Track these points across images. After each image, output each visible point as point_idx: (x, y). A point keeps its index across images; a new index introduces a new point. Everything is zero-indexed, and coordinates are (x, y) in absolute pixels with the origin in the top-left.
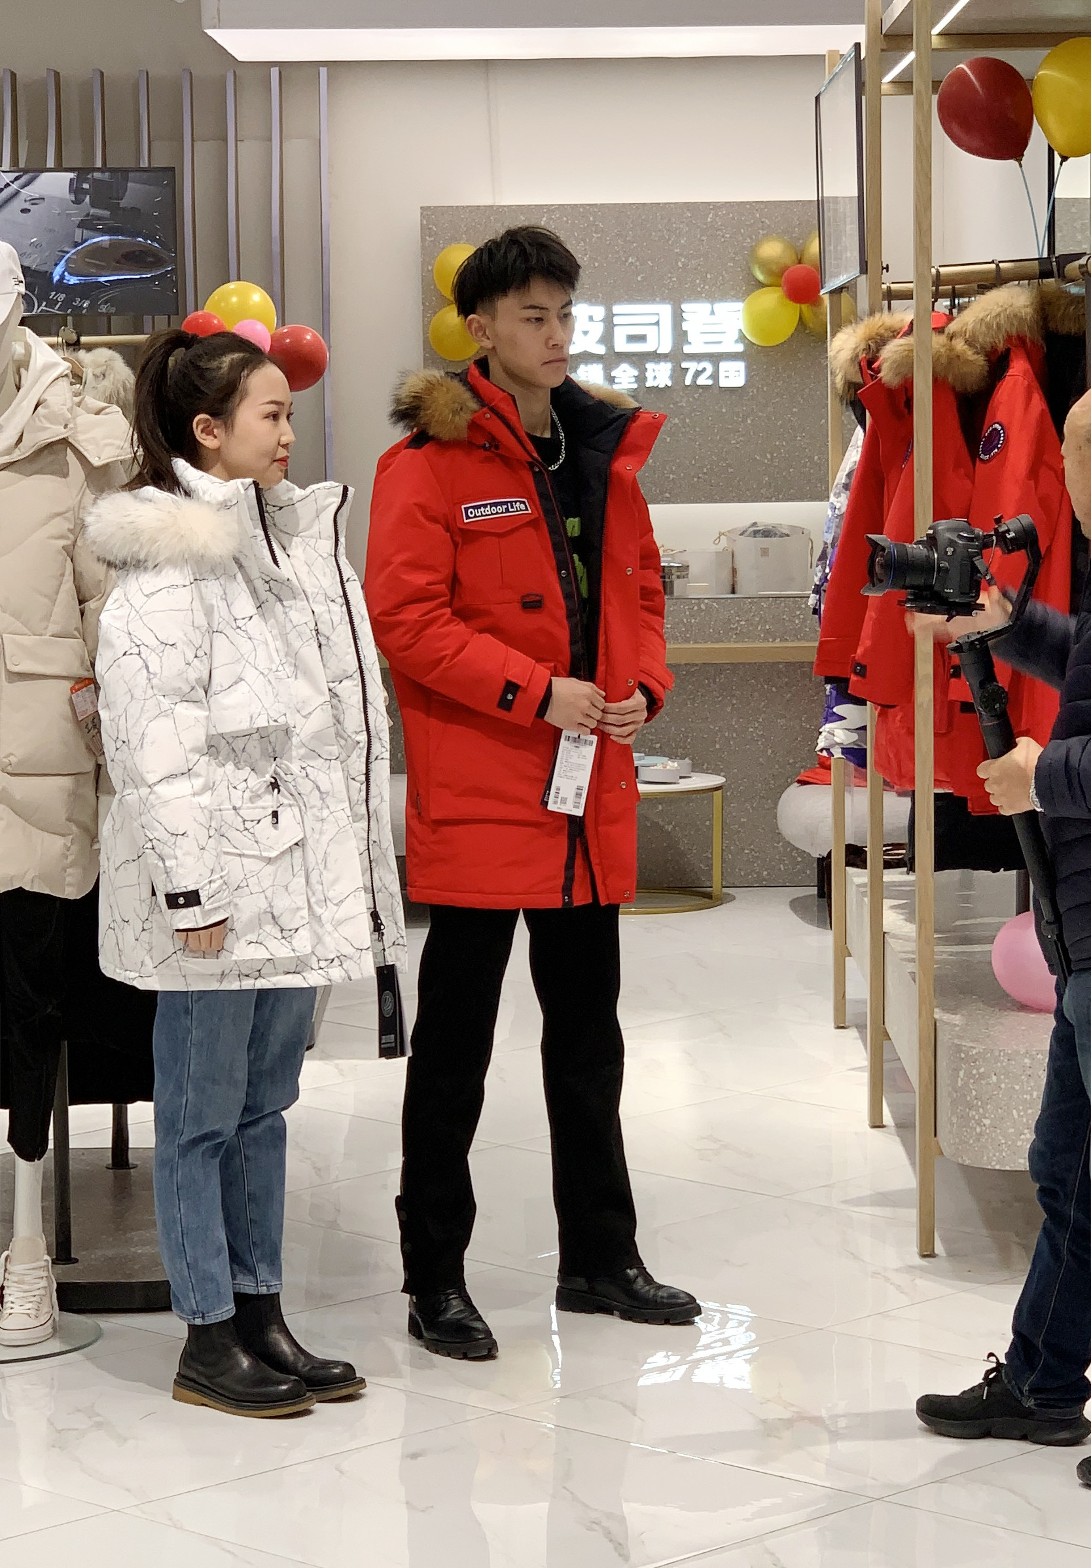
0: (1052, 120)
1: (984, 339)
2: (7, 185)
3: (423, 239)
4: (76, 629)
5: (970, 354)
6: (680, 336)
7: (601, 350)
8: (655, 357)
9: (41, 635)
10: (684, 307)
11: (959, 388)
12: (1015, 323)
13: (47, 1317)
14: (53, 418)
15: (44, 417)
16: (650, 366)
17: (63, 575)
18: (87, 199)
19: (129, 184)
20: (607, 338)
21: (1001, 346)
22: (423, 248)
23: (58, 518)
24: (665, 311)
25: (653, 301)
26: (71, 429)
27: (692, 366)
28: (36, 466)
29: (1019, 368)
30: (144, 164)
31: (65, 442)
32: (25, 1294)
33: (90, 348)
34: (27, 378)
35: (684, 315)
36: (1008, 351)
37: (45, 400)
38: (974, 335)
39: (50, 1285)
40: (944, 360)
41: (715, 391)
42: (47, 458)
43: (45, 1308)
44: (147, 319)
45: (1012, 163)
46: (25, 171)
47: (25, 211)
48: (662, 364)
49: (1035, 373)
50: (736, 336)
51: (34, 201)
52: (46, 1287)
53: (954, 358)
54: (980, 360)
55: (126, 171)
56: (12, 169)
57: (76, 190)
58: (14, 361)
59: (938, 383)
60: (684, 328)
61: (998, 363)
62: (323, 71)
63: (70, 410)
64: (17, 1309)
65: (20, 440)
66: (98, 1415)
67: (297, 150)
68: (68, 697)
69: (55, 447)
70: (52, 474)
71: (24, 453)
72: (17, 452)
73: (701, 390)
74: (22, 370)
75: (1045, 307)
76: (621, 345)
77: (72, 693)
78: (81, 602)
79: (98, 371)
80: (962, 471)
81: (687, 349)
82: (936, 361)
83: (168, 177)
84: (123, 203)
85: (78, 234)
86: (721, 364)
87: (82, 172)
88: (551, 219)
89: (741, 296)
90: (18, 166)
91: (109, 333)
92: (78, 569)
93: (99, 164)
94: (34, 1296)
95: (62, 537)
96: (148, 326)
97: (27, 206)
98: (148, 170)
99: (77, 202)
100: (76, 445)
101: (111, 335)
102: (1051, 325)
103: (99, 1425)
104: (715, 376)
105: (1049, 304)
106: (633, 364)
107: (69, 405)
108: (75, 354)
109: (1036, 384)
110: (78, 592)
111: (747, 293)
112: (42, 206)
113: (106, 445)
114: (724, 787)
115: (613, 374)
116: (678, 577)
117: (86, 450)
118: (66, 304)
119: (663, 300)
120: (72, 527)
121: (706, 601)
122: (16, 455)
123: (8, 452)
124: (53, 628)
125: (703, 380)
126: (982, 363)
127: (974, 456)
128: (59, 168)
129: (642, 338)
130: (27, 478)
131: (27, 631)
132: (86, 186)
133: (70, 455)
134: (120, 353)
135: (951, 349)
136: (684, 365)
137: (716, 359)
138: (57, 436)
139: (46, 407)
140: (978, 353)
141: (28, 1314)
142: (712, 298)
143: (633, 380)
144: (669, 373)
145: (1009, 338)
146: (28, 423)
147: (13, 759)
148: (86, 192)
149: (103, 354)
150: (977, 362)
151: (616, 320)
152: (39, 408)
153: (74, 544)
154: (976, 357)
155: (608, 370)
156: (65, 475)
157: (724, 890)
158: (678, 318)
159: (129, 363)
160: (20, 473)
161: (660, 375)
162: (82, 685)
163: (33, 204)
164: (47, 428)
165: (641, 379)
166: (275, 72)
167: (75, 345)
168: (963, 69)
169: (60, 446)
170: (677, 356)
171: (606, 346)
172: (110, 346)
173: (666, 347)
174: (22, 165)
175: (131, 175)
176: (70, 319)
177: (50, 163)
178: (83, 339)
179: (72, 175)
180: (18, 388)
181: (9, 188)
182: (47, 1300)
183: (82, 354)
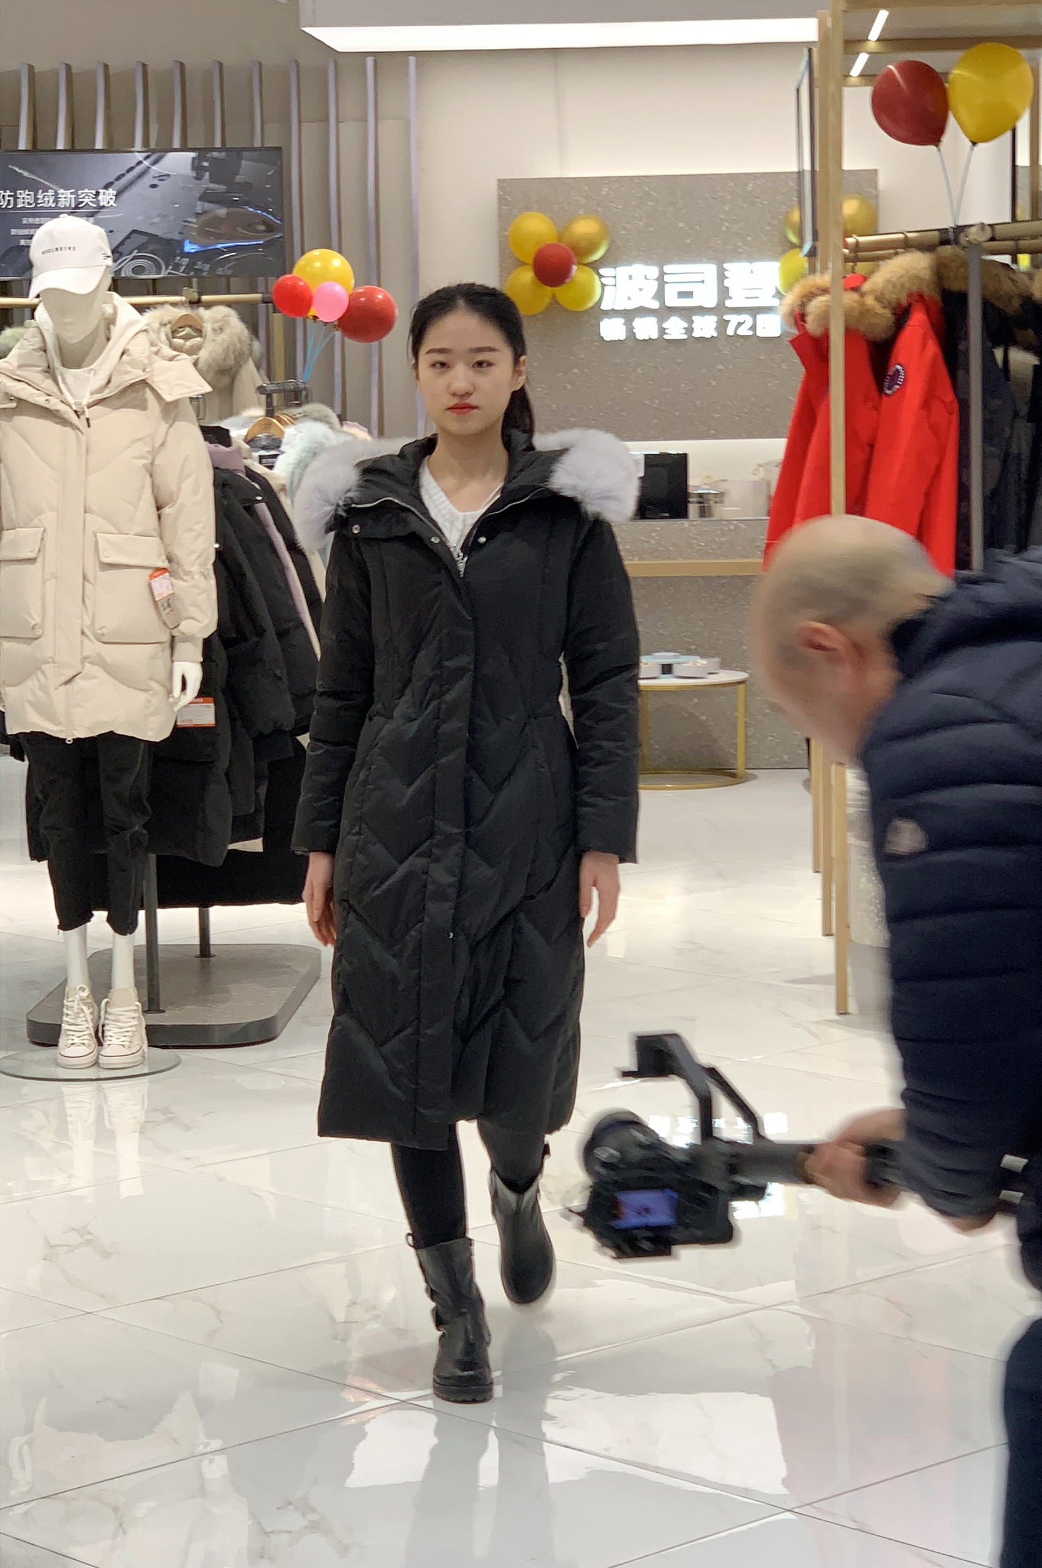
0: (963, 113)
1: (891, 296)
2: (140, 163)
3: (500, 208)
4: (155, 530)
5: (878, 308)
6: (724, 292)
7: (655, 305)
8: (701, 310)
9: (127, 534)
10: (726, 266)
11: (869, 336)
12: (916, 282)
13: (137, 1048)
14: (133, 364)
15: (128, 363)
16: (696, 319)
17: (143, 487)
18: (207, 174)
19: (243, 162)
20: (660, 295)
21: (905, 302)
22: (500, 215)
23: (140, 443)
24: (709, 270)
25: (700, 262)
26: (149, 372)
27: (734, 319)
28: (124, 401)
29: (918, 320)
30: (257, 144)
31: (144, 383)
32: (121, 1030)
33: (209, 305)
34: (115, 331)
35: (726, 273)
36: (910, 305)
37: (128, 350)
38: (882, 293)
39: (140, 1024)
40: (856, 314)
41: (754, 341)
42: (131, 396)
43: (136, 1042)
44: (261, 280)
45: (932, 148)
46: (154, 151)
47: (154, 186)
48: (707, 317)
49: (933, 325)
50: (774, 292)
51: (162, 177)
52: (136, 1025)
53: (865, 311)
54: (887, 313)
55: (239, 151)
56: (144, 149)
57: (196, 166)
58: (105, 319)
59: (850, 334)
60: (726, 285)
61: (901, 315)
62: (412, 59)
63: (149, 358)
64: (114, 1041)
65: (109, 382)
66: (171, 1113)
67: (389, 130)
68: (147, 584)
69: (137, 386)
70: (134, 407)
71: (112, 392)
72: (107, 391)
73: (742, 340)
74: (112, 326)
75: (940, 271)
76: (672, 300)
77: (151, 579)
78: (158, 508)
79: (216, 325)
80: (870, 404)
81: (729, 303)
82: (848, 316)
83: (276, 155)
84: (239, 178)
85: (200, 207)
86: (758, 316)
87: (202, 152)
88: (611, 189)
89: (775, 257)
90: (149, 147)
91: (228, 292)
92: (156, 483)
93: (218, 145)
94: (128, 1032)
95: (142, 457)
96: (261, 286)
97: (156, 182)
98: (262, 149)
99: (199, 178)
100: (153, 386)
101: (230, 294)
102: (946, 285)
103: (171, 1119)
104: (753, 328)
105: (944, 265)
106: (681, 316)
107: (147, 353)
108: (195, 311)
109: (931, 333)
110: (156, 500)
111: (784, 252)
112: (168, 181)
113: (177, 385)
114: (747, 683)
115: (664, 326)
116: (716, 502)
117: (161, 389)
118: (190, 267)
119: (709, 260)
120: (150, 449)
121: (735, 522)
122: (106, 393)
123: (100, 390)
124: (137, 529)
125: (744, 331)
126: (890, 316)
127: (881, 390)
128: (184, 148)
129: (688, 294)
130: (115, 411)
131: (116, 531)
132: (206, 164)
133: (148, 393)
134: (234, 309)
135: (863, 304)
136: (726, 317)
137: (754, 311)
138: (137, 378)
139: (129, 355)
140: (885, 308)
141: (123, 1045)
142: (751, 259)
143: (684, 331)
144: (715, 325)
145: (910, 295)
146: (115, 369)
147: (105, 631)
148: (205, 169)
149: (222, 310)
150: (884, 316)
151: (667, 278)
152: (124, 357)
153: (152, 463)
154: (884, 311)
155: (661, 321)
156: (144, 408)
157: (748, 771)
158: (721, 276)
159: (243, 319)
160: (109, 407)
161: (705, 327)
162: (159, 572)
163: (160, 180)
164: (130, 372)
165: (689, 330)
166: (370, 61)
167: (196, 303)
168: (891, 70)
169: (141, 386)
170: (720, 310)
171: (660, 301)
172: (229, 304)
173: (711, 302)
174: (152, 146)
175: (245, 154)
176: (195, 280)
177: (176, 144)
178: (204, 298)
179: (193, 154)
180: (108, 339)
181: (142, 165)
182: (137, 1036)
183: (201, 311)
